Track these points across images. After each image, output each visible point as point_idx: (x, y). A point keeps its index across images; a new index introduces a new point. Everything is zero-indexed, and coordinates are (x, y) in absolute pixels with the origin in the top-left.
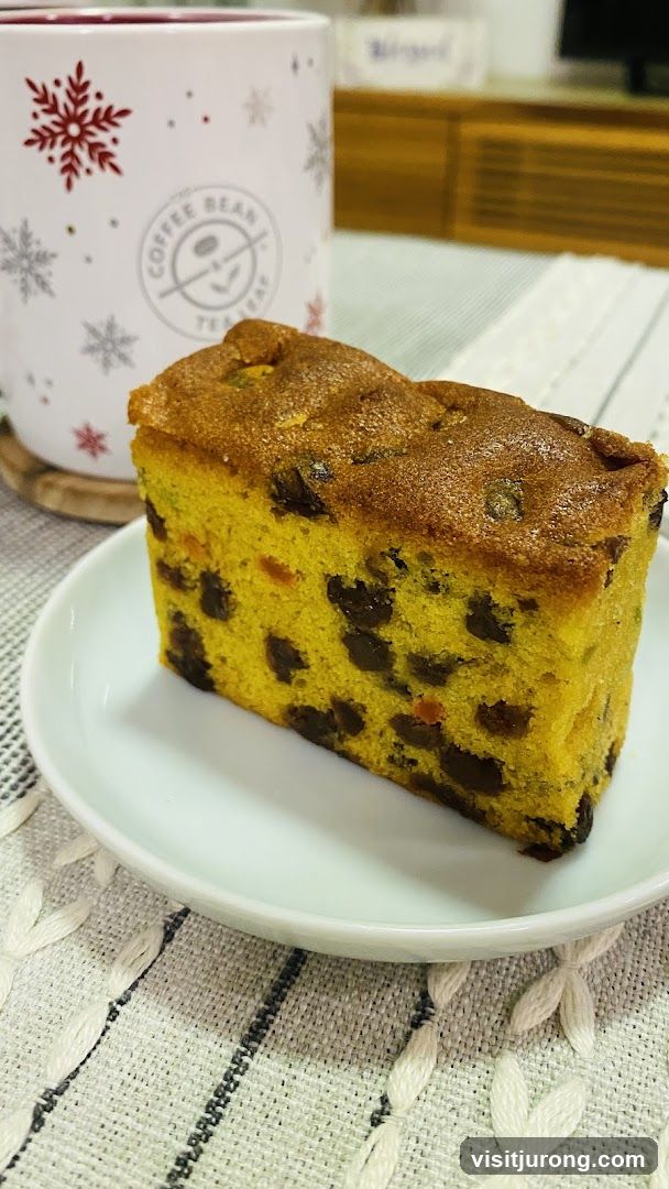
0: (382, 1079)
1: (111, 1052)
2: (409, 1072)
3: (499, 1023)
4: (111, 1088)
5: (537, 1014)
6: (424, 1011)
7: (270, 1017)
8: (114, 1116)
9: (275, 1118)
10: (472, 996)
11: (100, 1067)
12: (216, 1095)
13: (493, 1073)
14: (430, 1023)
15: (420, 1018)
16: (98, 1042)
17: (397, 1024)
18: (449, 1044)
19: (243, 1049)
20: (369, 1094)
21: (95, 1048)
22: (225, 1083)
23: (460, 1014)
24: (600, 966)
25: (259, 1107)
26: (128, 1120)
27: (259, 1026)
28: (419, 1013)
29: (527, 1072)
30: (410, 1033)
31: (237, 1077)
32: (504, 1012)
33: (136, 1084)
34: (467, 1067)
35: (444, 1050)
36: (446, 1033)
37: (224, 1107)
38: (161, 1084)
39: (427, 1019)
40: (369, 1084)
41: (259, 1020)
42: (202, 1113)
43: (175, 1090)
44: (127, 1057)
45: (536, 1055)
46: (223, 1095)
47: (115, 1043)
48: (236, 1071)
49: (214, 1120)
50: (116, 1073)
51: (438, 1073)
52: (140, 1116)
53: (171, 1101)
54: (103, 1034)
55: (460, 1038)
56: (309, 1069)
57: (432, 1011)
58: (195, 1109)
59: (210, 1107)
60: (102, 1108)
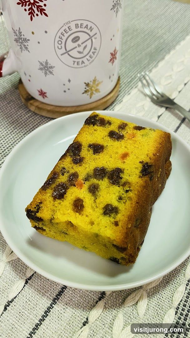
0: (88, 313)
1: (25, 292)
2: (95, 312)
3: (121, 303)
4: (23, 303)
5: (132, 302)
6: (102, 296)
7: (64, 290)
8: (23, 311)
9: (60, 318)
10: (116, 293)
11: (22, 296)
12: (47, 309)
13: (116, 317)
14: (103, 299)
15: (101, 298)
16: (22, 289)
17: (95, 298)
18: (107, 306)
19: (56, 298)
20: (84, 316)
21: (21, 291)
22: (50, 306)
23: (112, 298)
24: (153, 290)
25: (57, 314)
26: (26, 312)
27: (61, 292)
28: (101, 296)
29: (125, 318)
30: (98, 301)
31: (53, 305)
32: (123, 299)
33: (29, 303)
34: (110, 313)
35: (105, 308)
36: (107, 303)
37: (49, 313)
38: (35, 304)
39: (103, 298)
40: (85, 313)
41: (61, 290)
42: (43, 313)
43: (38, 306)
44: (28, 295)
45: (128, 314)
46: (49, 310)
47: (26, 290)
48: (53, 304)
49: (46, 316)
50: (25, 299)
51: (102, 314)
52: (29, 312)
53: (36, 309)
54: (24, 287)
55: (110, 305)
56: (71, 307)
57: (105, 296)
58: (42, 312)
59: (46, 312)
60: (20, 308)
